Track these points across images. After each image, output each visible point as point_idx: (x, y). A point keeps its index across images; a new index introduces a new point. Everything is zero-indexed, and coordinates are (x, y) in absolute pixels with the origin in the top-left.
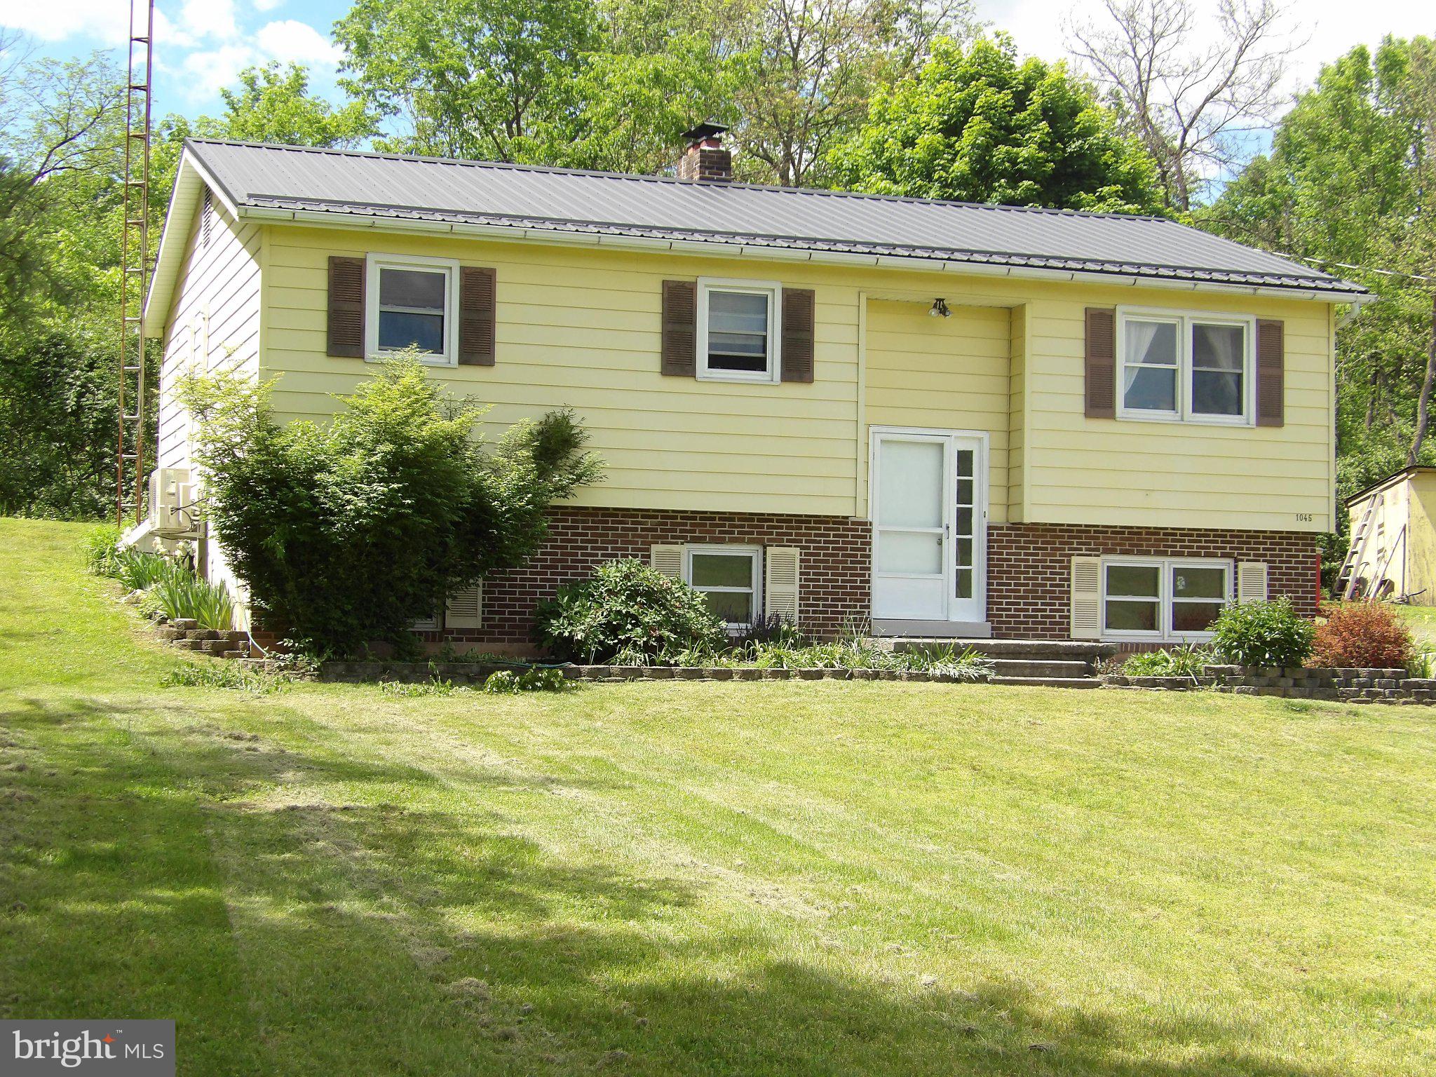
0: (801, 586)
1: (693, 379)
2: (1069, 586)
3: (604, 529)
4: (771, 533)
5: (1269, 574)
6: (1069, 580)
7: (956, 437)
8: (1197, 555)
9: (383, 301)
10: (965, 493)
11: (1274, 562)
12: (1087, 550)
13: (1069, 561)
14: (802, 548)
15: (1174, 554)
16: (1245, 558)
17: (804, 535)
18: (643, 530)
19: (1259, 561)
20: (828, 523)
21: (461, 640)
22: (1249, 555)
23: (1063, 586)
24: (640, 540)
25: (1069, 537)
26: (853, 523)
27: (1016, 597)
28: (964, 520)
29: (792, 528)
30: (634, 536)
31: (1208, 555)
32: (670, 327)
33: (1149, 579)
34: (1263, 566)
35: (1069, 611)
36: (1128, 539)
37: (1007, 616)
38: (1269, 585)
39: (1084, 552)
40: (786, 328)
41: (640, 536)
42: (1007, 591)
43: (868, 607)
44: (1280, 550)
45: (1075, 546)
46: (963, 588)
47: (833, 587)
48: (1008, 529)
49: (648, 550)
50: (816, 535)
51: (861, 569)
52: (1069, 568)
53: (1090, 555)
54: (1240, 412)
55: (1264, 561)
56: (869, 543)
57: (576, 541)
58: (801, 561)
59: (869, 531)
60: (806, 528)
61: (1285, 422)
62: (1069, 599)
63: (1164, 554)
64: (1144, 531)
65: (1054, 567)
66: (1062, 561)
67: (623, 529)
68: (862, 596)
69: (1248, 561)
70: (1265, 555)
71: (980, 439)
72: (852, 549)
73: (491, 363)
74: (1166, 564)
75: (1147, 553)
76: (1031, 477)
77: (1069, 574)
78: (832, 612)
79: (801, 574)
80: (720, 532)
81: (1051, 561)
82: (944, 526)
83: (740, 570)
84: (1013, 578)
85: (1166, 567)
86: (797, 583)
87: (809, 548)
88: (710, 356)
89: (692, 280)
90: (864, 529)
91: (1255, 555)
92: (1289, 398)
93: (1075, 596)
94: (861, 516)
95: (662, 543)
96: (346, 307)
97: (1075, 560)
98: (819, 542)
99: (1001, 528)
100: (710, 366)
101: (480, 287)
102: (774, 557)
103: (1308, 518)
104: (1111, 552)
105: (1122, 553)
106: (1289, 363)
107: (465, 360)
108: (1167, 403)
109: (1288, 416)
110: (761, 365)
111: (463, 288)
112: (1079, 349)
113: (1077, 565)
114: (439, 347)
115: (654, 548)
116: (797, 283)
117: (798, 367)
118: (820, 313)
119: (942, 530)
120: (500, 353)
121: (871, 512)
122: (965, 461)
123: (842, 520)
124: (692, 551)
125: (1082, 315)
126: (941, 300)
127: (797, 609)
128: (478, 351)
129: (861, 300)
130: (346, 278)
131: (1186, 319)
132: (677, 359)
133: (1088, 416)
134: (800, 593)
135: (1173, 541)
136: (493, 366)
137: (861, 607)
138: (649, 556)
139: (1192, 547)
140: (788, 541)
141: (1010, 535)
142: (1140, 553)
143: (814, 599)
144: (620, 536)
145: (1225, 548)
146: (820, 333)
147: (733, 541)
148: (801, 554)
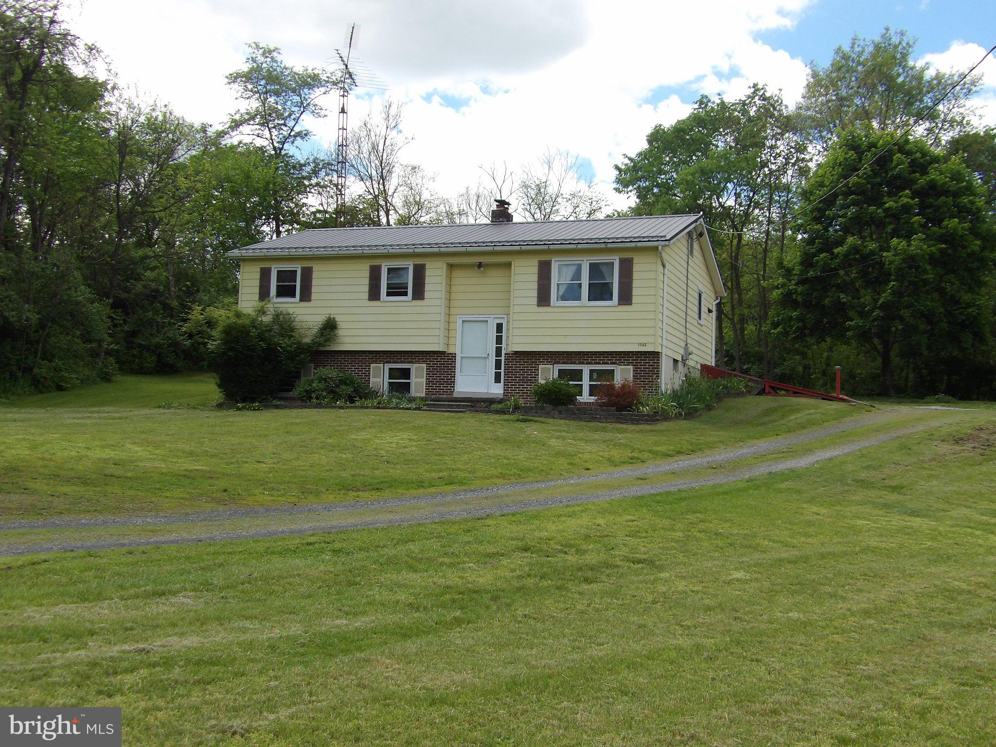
0: (426, 379)
1: (379, 301)
2: (538, 377)
3: (355, 359)
4: (417, 359)
5: (634, 371)
6: (538, 375)
7: (494, 318)
8: (599, 363)
9: (277, 281)
10: (499, 340)
11: (637, 365)
12: (547, 362)
13: (538, 367)
14: (427, 364)
15: (588, 363)
17: (428, 359)
18: (369, 359)
19: (630, 365)
20: (437, 354)
22: (625, 363)
23: (536, 377)
24: (368, 362)
25: (539, 357)
26: (448, 354)
27: (515, 383)
28: (498, 352)
29: (424, 356)
30: (365, 361)
31: (604, 363)
32: (371, 282)
33: (578, 375)
34: (631, 367)
36: (566, 357)
37: (511, 390)
38: (634, 376)
39: (545, 363)
40: (414, 279)
42: (512, 380)
43: (454, 387)
44: (641, 360)
45: (541, 360)
46: (497, 379)
47: (439, 379)
48: (512, 354)
49: (370, 366)
50: (433, 359)
51: (451, 372)
52: (538, 370)
53: (548, 364)
54: (611, 300)
55: (632, 365)
56: (455, 362)
57: (345, 363)
58: (427, 369)
60: (429, 356)
61: (633, 302)
63: (583, 363)
65: (532, 370)
66: (536, 367)
67: (361, 359)
68: (451, 382)
69: (623, 365)
70: (633, 363)
71: (503, 318)
72: (447, 364)
75: (575, 363)
77: (538, 372)
78: (439, 389)
79: (427, 374)
80: (397, 359)
81: (530, 367)
82: (491, 354)
83: (406, 373)
84: (514, 375)
85: (586, 369)
86: (425, 377)
87: (430, 364)
88: (387, 292)
89: (380, 264)
90: (454, 356)
91: (627, 363)
94: (450, 351)
95: (376, 363)
96: (265, 284)
97: (541, 366)
98: (434, 361)
99: (509, 354)
100: (387, 296)
101: (307, 273)
102: (416, 368)
103: (644, 345)
104: (559, 363)
105: (563, 363)
106: (635, 276)
107: (302, 300)
108: (578, 298)
109: (635, 300)
110: (405, 294)
111: (302, 274)
112: (535, 278)
113: (542, 368)
114: (294, 296)
115: (372, 365)
116: (419, 261)
117: (419, 294)
118: (428, 273)
119: (486, 356)
120: (314, 296)
121: (456, 349)
122: (499, 327)
123: (443, 353)
124: (388, 366)
125: (537, 264)
126: (480, 263)
127: (425, 388)
128: (306, 296)
129: (445, 266)
130: (265, 275)
131: (585, 261)
132: (374, 294)
133: (538, 306)
134: (426, 382)
135: (587, 357)
136: (310, 301)
137: (450, 387)
138: (370, 369)
139: (596, 360)
140: (422, 361)
141: (513, 357)
142: (572, 363)
143: (432, 384)
144: (360, 361)
145: (612, 360)
146: (428, 280)
147: (402, 362)
148: (427, 366)
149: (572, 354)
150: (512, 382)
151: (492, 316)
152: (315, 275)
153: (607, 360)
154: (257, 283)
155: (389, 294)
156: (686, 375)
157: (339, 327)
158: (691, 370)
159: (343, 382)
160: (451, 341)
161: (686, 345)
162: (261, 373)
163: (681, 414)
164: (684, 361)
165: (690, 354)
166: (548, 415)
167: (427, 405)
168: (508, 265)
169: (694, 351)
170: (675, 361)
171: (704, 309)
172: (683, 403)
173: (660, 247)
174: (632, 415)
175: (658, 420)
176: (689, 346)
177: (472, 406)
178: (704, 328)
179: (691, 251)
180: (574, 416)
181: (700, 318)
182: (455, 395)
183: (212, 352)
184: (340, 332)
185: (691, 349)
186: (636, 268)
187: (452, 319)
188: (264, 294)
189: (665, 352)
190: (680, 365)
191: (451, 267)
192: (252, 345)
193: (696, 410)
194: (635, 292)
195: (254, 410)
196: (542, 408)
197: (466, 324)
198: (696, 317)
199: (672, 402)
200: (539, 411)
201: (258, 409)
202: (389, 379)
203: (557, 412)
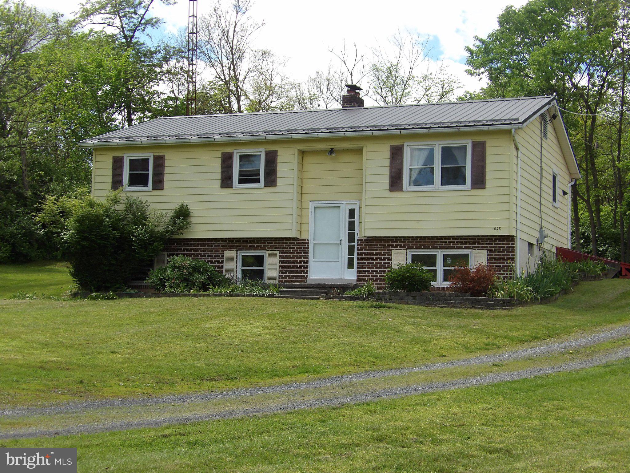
0: (280, 266)
1: (231, 189)
2: (392, 263)
3: (208, 246)
4: (269, 246)
5: (488, 255)
6: (391, 260)
7: (346, 204)
8: (453, 248)
9: (131, 170)
10: (352, 225)
11: (492, 250)
12: (400, 247)
13: (391, 253)
14: (280, 251)
15: (441, 248)
16: (477, 248)
17: (281, 246)
18: (222, 246)
19: (484, 249)
20: (290, 241)
22: (479, 247)
23: (389, 263)
24: (220, 250)
25: (392, 242)
26: (300, 240)
27: (368, 268)
28: (351, 237)
29: (277, 243)
30: (218, 249)
31: (458, 248)
32: (224, 169)
33: (431, 260)
34: (485, 252)
36: (419, 242)
37: (364, 276)
38: (488, 260)
39: (398, 248)
40: (266, 166)
41: (220, 248)
42: (364, 265)
43: (307, 273)
44: (495, 244)
45: (394, 246)
46: (350, 265)
47: (292, 266)
48: (365, 240)
49: (223, 253)
50: (286, 246)
51: (304, 258)
52: (391, 255)
53: (402, 250)
54: (464, 183)
55: (486, 249)
56: (307, 248)
57: (198, 251)
58: (280, 256)
59: (308, 243)
60: (282, 243)
61: (486, 186)
63: (436, 248)
64: (426, 238)
65: (385, 255)
66: (389, 253)
67: (214, 246)
68: (304, 268)
69: (478, 249)
70: (487, 247)
71: (356, 204)
72: (300, 251)
74: (440, 252)
75: (428, 248)
76: (365, 218)
77: (391, 258)
78: (292, 276)
79: (280, 261)
80: (250, 246)
81: (384, 253)
82: (340, 240)
83: (259, 260)
84: (367, 260)
85: (440, 254)
86: (278, 264)
87: (283, 251)
88: (239, 179)
89: (232, 151)
90: (306, 242)
91: (481, 247)
94: (303, 237)
95: (228, 251)
96: (118, 173)
97: (394, 252)
98: (287, 248)
99: (362, 240)
100: (239, 183)
101: (159, 162)
102: (269, 255)
103: (498, 229)
104: (411, 248)
105: (417, 248)
106: (489, 159)
107: (155, 188)
108: (431, 182)
109: (488, 183)
110: (257, 181)
111: (155, 163)
112: (387, 163)
113: (395, 254)
114: (146, 184)
115: (225, 253)
116: (271, 148)
117: (271, 181)
118: (280, 159)
119: (339, 242)
120: (166, 185)
121: (309, 235)
122: (352, 213)
123: (296, 239)
124: (241, 253)
125: (388, 149)
126: (332, 149)
127: (278, 274)
128: (158, 184)
129: (296, 152)
130: (117, 163)
131: (437, 145)
132: (226, 182)
133: (390, 191)
134: (279, 268)
135: (441, 242)
136: (163, 189)
137: (303, 273)
138: (223, 256)
139: (450, 244)
140: (275, 248)
141: (366, 242)
142: (425, 248)
143: (285, 271)
144: (213, 249)
145: (467, 244)
146: (280, 167)
147: (255, 249)
148: (280, 253)
149: (425, 239)
150: (365, 268)
151: (345, 202)
152: (167, 163)
153: (461, 244)
154: (110, 172)
155: (241, 181)
156: (541, 259)
157: (192, 214)
158: (546, 253)
159: (196, 270)
160: (304, 227)
161: (541, 228)
162: (114, 262)
163: (536, 299)
164: (539, 244)
165: (545, 237)
166: (402, 300)
167: (281, 292)
168: (360, 151)
169: (550, 234)
170: (530, 245)
171: (559, 192)
172: (539, 287)
173: (513, 131)
174: (487, 300)
175: (513, 305)
176: (544, 229)
177: (326, 293)
178: (559, 211)
179: (544, 133)
180: (428, 302)
181: (554, 200)
182: (309, 282)
183: (66, 242)
184: (193, 220)
185: (546, 232)
186: (489, 151)
187: (305, 205)
188: (116, 183)
189: (519, 236)
190: (535, 248)
191: (303, 153)
192: (106, 234)
193: (552, 294)
194: (488, 175)
195: (108, 299)
196: (396, 294)
197: (318, 211)
198: (551, 199)
199: (527, 286)
200: (393, 297)
201: (113, 299)
202: (243, 265)
203: (411, 298)
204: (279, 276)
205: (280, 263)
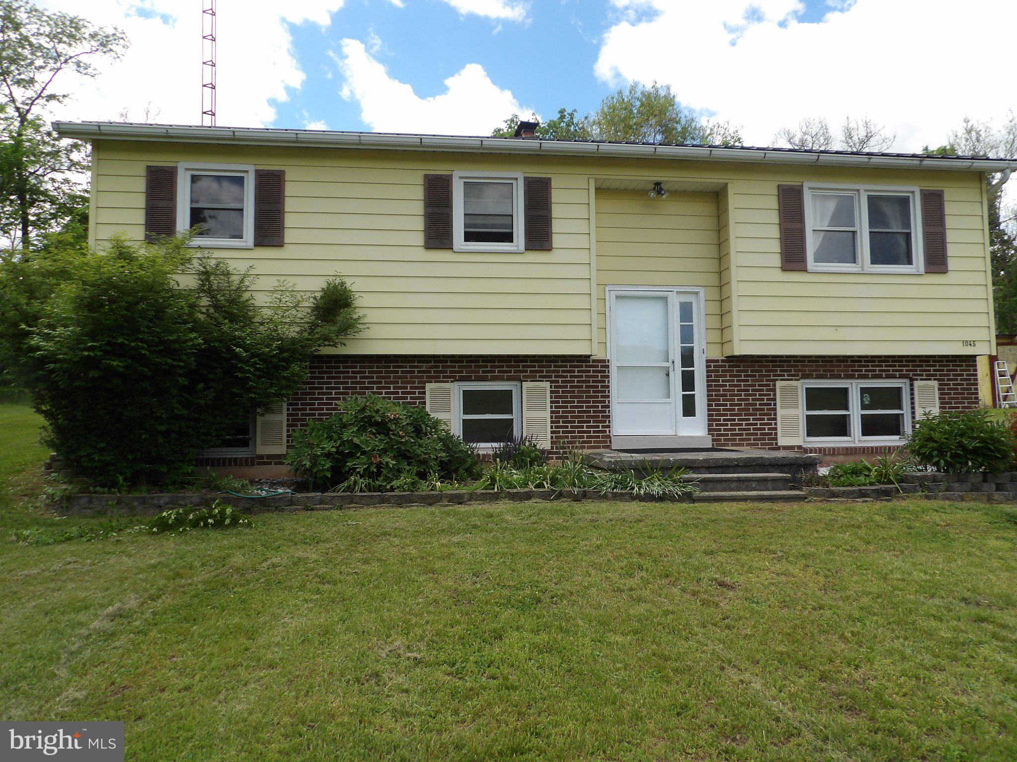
0: (552, 412)
1: (451, 250)
2: (775, 404)
3: (386, 372)
4: (526, 372)
5: (939, 389)
6: (775, 400)
7: (678, 293)
8: (879, 377)
9: (193, 200)
10: (687, 334)
11: (943, 380)
12: (788, 376)
13: (774, 385)
14: (551, 382)
15: (861, 377)
16: (919, 377)
17: (554, 371)
18: (419, 372)
19: (930, 380)
20: (572, 361)
21: (270, 463)
22: (922, 375)
23: (770, 404)
24: (417, 380)
25: (773, 366)
26: (594, 361)
27: (731, 415)
28: (687, 358)
29: (543, 367)
30: (411, 377)
32: (430, 210)
33: (840, 398)
34: (934, 383)
35: (776, 424)
36: (823, 366)
37: (725, 430)
38: (940, 398)
39: (786, 377)
40: (528, 207)
41: (416, 377)
42: (724, 410)
43: (609, 427)
44: (948, 370)
45: (779, 373)
46: (689, 409)
47: (579, 412)
48: (723, 361)
49: (424, 388)
50: (563, 372)
51: (602, 397)
52: (774, 390)
53: (791, 380)
54: (910, 262)
55: (935, 380)
56: (608, 377)
57: (364, 383)
58: (551, 392)
59: (608, 367)
60: (555, 366)
61: (949, 269)
62: (775, 414)
63: (852, 377)
64: (834, 359)
65: (763, 390)
66: (769, 385)
67: (403, 372)
68: (603, 417)
69: (921, 379)
70: (936, 375)
71: (697, 293)
72: (594, 382)
73: (280, 244)
74: (854, 385)
75: (839, 377)
76: (737, 319)
77: (775, 395)
78: (579, 432)
79: (552, 402)
80: (484, 372)
81: (759, 385)
82: (670, 361)
83: (503, 401)
84: (728, 400)
85: (854, 388)
86: (549, 410)
87: (558, 382)
88: (466, 233)
89: (449, 173)
90: (604, 364)
91: (927, 375)
92: (951, 250)
93: (780, 412)
94: (598, 356)
95: (435, 382)
96: (161, 204)
97: (779, 384)
98: (566, 377)
99: (717, 361)
100: (466, 240)
101: (272, 185)
102: (527, 391)
103: (972, 344)
104: (809, 376)
105: (818, 377)
106: (950, 222)
107: (261, 242)
108: (853, 258)
109: (952, 264)
110: (508, 238)
111: (258, 186)
112: (772, 217)
113: (782, 388)
114: (236, 232)
115: (429, 386)
116: (537, 172)
117: (539, 239)
118: (557, 196)
119: (668, 365)
120: (290, 236)
121: (608, 351)
122: (686, 310)
123: (583, 359)
124: (461, 388)
125: (775, 191)
126: (658, 184)
127: (549, 430)
128: (270, 235)
129: (592, 185)
130: (160, 183)
131: (860, 191)
132: (437, 236)
133: (784, 269)
134: (552, 417)
135: (859, 366)
136: (282, 246)
137: (603, 427)
138: (424, 393)
139: (875, 371)
140: (540, 377)
141: (725, 366)
142: (833, 377)
143: (563, 422)
144: (400, 377)
145: (902, 371)
146: (557, 211)
147: (495, 379)
148: (551, 387)
149: (832, 361)
150: (726, 415)
151: (676, 289)
152: (290, 189)
153: (893, 371)
154: (140, 201)
155: (469, 237)
157: (356, 303)
168: (704, 194)
184: (362, 315)
197: (622, 304)
202: (465, 412)
204: (552, 432)
205: (551, 407)
